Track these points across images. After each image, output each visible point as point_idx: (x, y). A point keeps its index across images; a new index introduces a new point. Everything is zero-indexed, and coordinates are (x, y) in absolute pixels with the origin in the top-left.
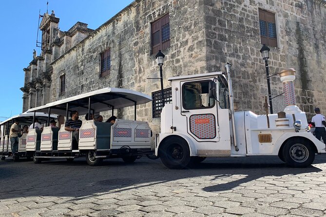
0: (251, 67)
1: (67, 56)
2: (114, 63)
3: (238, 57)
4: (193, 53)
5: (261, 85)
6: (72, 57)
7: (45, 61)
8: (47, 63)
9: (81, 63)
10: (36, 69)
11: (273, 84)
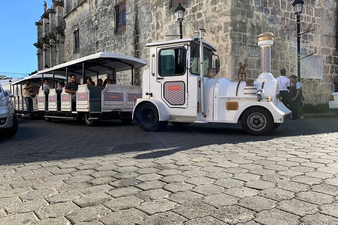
0: (281, 23)
1: (79, 9)
2: (130, 18)
3: (267, 11)
4: (217, 6)
5: (290, 44)
6: (85, 10)
7: (57, 15)
8: (59, 17)
9: (95, 17)
10: (49, 23)
11: (303, 42)
